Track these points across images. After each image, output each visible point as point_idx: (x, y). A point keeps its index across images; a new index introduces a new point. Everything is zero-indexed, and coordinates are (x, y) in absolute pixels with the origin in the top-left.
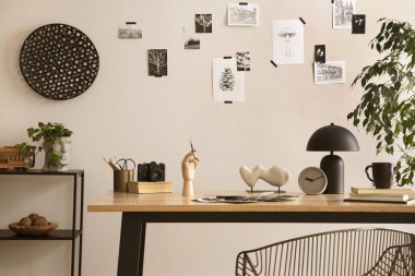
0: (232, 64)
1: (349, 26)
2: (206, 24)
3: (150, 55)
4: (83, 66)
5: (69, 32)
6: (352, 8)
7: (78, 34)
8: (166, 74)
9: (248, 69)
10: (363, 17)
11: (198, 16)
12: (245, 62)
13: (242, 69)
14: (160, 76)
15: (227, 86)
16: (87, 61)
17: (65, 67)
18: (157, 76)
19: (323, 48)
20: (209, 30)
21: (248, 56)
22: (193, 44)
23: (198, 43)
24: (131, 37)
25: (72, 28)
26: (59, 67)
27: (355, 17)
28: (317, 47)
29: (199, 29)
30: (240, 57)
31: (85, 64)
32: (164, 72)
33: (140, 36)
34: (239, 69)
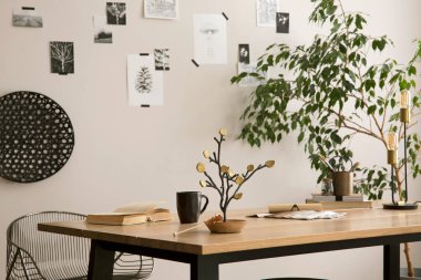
0: (150, 62)
1: (273, 25)
2: (118, 15)
3: (52, 48)
4: (52, 148)
5: (48, 106)
6: (275, 5)
7: (57, 111)
8: (72, 72)
9: (167, 69)
10: (287, 15)
11: (109, 4)
12: (164, 60)
13: (161, 68)
14: (65, 73)
15: (144, 88)
16: (58, 144)
17: (30, 144)
18: (61, 73)
19: (246, 47)
20: (123, 21)
21: (167, 53)
22: (103, 37)
23: (110, 36)
24: (28, 25)
25: (53, 102)
26: (22, 142)
27: (279, 15)
28: (241, 46)
29: (111, 20)
30: (158, 55)
31: (55, 146)
32: (70, 69)
33: (40, 25)
34: (157, 68)
